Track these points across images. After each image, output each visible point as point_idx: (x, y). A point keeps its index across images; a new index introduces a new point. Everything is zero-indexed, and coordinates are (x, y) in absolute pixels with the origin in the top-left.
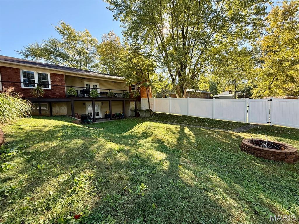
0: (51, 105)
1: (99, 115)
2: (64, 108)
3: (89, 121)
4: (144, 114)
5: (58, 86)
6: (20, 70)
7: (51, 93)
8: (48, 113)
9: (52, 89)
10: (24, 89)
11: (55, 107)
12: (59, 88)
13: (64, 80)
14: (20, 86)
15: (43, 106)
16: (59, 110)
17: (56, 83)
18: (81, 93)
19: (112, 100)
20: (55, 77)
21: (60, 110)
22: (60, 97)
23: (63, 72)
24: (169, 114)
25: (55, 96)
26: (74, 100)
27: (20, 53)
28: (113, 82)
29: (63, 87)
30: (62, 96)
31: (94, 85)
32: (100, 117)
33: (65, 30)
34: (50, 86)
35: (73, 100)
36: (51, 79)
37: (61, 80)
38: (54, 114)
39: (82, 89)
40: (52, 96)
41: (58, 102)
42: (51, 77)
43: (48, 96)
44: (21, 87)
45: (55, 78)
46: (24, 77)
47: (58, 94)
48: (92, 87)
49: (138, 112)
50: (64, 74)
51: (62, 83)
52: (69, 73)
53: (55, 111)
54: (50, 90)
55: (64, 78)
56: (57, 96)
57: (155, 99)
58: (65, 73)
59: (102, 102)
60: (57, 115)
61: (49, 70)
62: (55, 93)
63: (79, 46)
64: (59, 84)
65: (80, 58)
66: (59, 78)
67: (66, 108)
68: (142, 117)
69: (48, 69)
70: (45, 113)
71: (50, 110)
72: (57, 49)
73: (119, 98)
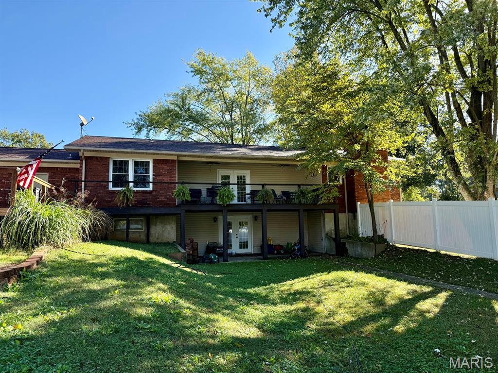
0: (149, 221)
1: (247, 247)
2: (172, 228)
3: (212, 259)
4: (359, 249)
5: (164, 183)
6: (110, 159)
7: (151, 197)
8: (143, 237)
9: (153, 190)
10: (112, 193)
11: (156, 225)
12: (166, 187)
13: (176, 170)
14: (107, 186)
15: (137, 223)
16: (161, 232)
17: (161, 178)
18: (208, 196)
19: (268, 211)
20: (161, 166)
21: (163, 231)
22: (165, 205)
23: (175, 155)
24: (434, 251)
25: (157, 202)
26: (187, 211)
27: (130, 125)
28: (282, 165)
29: (172, 185)
30: (169, 204)
31: (238, 177)
32: (250, 252)
33: (204, 65)
34: (151, 185)
35: (184, 211)
36: (153, 171)
37: (170, 172)
38: (153, 239)
39: (210, 186)
40: (153, 202)
41: (160, 215)
42: (153, 166)
43: (146, 203)
44: (108, 188)
45: (159, 168)
46: (115, 170)
47: (163, 198)
48: (233, 180)
49: (344, 244)
50: (175, 158)
51: (170, 177)
52: (185, 156)
53: (155, 234)
54: (150, 192)
55: (176, 167)
56: (161, 202)
57: (394, 205)
58: (178, 156)
59: (255, 215)
60: (157, 241)
61: (152, 154)
62: (158, 198)
63: (230, 92)
64: (166, 180)
65: (231, 116)
66: (166, 167)
67: (174, 227)
68: (352, 257)
69: (149, 154)
70: (138, 236)
71: (146, 232)
72: (187, 107)
73: (295, 204)
